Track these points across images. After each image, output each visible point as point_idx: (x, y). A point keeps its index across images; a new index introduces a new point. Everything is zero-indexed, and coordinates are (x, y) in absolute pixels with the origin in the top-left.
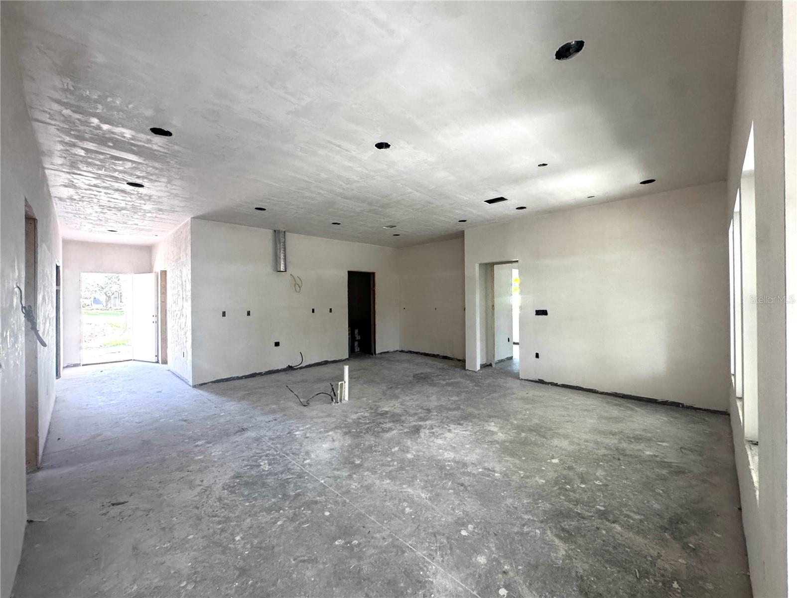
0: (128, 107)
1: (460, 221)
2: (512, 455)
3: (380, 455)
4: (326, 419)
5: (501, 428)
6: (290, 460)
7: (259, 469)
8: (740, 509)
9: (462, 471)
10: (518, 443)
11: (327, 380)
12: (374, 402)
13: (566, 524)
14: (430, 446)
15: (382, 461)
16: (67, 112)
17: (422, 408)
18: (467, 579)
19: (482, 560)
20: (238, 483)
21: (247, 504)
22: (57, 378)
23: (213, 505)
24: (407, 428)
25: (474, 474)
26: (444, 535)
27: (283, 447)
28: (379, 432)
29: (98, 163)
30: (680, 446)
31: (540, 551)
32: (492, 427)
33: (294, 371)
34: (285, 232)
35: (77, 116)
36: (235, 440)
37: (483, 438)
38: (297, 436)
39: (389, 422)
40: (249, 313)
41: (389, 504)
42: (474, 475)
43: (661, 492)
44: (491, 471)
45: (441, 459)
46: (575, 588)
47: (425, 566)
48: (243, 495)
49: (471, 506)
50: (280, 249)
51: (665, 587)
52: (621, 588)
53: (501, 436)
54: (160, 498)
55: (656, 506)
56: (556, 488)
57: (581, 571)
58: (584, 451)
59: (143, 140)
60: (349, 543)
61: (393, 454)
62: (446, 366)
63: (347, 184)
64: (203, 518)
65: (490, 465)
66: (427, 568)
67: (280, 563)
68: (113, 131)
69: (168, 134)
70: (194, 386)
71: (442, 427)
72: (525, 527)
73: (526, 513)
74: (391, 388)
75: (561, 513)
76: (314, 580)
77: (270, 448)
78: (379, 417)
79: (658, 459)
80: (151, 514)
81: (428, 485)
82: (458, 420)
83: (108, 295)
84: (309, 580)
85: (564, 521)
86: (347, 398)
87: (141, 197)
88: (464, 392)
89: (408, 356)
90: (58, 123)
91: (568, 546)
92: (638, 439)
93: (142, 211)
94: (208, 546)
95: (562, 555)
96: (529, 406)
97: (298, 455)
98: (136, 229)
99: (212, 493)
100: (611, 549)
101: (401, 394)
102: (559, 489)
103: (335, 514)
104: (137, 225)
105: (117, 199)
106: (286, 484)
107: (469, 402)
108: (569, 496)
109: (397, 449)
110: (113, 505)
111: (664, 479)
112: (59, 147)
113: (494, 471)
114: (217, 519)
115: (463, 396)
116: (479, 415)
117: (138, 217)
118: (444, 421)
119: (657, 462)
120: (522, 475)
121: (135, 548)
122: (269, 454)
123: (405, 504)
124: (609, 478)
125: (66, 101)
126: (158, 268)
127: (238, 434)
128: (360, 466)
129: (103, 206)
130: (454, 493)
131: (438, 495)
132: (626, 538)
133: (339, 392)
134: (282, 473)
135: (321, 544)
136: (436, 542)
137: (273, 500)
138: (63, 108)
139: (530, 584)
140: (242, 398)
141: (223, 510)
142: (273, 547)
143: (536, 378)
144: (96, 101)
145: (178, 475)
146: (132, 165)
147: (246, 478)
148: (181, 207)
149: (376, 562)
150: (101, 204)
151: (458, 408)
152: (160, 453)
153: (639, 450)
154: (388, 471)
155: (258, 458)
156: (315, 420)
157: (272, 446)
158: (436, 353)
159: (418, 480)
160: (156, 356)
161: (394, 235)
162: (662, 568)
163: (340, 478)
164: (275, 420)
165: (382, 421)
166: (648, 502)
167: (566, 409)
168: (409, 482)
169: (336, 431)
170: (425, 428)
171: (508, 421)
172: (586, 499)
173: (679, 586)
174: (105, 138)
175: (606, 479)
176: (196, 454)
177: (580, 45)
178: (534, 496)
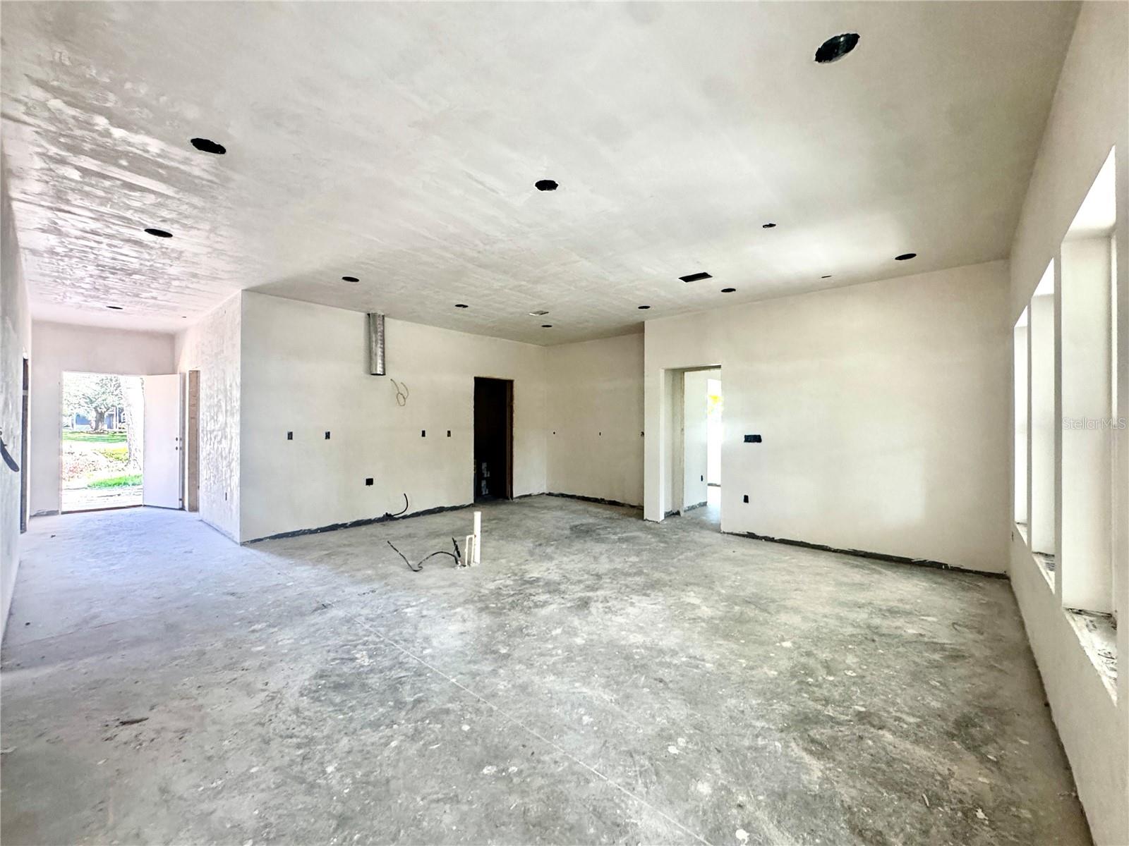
0: (157, 99)
1: (640, 308)
2: (727, 636)
3: (536, 640)
4: (448, 590)
5: (705, 599)
6: (403, 650)
7: (354, 664)
8: (1047, 705)
9: (657, 660)
10: (731, 619)
11: (445, 534)
12: (518, 565)
13: (815, 733)
14: (608, 626)
15: (540, 648)
16: (56, 104)
17: (588, 573)
18: (686, 818)
19: (704, 788)
20: (324, 686)
21: (341, 717)
22: (22, 533)
23: (286, 720)
24: (570, 601)
25: (675, 665)
26: (644, 754)
27: (389, 631)
28: (530, 608)
29: (100, 193)
30: (951, 621)
31: (785, 772)
32: (692, 597)
33: (395, 522)
34: (383, 316)
35: (72, 112)
36: (313, 622)
37: (681, 614)
38: (409, 615)
39: (543, 592)
40: (328, 436)
41: (558, 711)
42: (677, 667)
43: (938, 684)
44: (698, 659)
45: (625, 645)
46: (843, 825)
47: (623, 801)
48: (332, 703)
49: (678, 710)
50: (376, 341)
51: (966, 817)
52: (907, 821)
53: (706, 611)
54: (200, 710)
55: (936, 704)
56: (794, 682)
57: (848, 800)
58: (824, 630)
59: (177, 158)
60: (503, 770)
61: (555, 638)
62: (615, 515)
63: (485, 244)
64: (273, 739)
65: (697, 652)
66: (626, 804)
67: (401, 804)
68: (131, 140)
69: (219, 150)
70: (243, 544)
71: (622, 600)
72: (760, 739)
73: (758, 719)
74: (540, 545)
75: (806, 717)
76: (457, 830)
77: (369, 633)
78: (528, 586)
79: (926, 639)
80: (187, 737)
81: (612, 682)
82: (643, 589)
83: (99, 410)
84: (448, 830)
85: (812, 729)
86: (477, 559)
87: (165, 253)
88: (645, 550)
89: (560, 501)
90: (38, 122)
91: (824, 765)
92: (893, 612)
93: (166, 277)
94: (284, 783)
95: (818, 778)
96: (739, 569)
97: (413, 641)
98: (153, 306)
99: (284, 702)
100: (884, 766)
101: (555, 553)
102: (799, 683)
103: (478, 728)
104: (155, 298)
105: (127, 255)
106: (398, 685)
107: (655, 565)
108: (814, 692)
109: (559, 631)
110: (123, 723)
111: (938, 667)
112: (39, 163)
113: (703, 660)
114: (295, 740)
115: (645, 556)
116: (670, 581)
117: (158, 286)
118: (622, 591)
119: (926, 643)
120: (744, 665)
121: (163, 791)
122: (367, 641)
123: (582, 711)
124: (865, 667)
125: (55, 83)
126: (186, 366)
127: (316, 613)
128: (506, 656)
129: (103, 266)
130: (652, 693)
131: (628, 697)
132: (902, 750)
133: (466, 550)
134: (390, 669)
135: (461, 775)
136: (634, 765)
137: (381, 710)
138: (49, 96)
139: (779, 822)
140: (319, 561)
141: (303, 727)
142: (388, 781)
143: (744, 531)
144: (107, 88)
145: (228, 675)
146: (157, 199)
147: (334, 678)
148: (226, 272)
149: (548, 798)
150: (100, 263)
151: (640, 573)
152: (196, 643)
153: (896, 628)
154: (551, 663)
155: (352, 647)
156: (433, 591)
157: (371, 629)
158: (599, 497)
159: (596, 676)
160: (180, 500)
161: (544, 326)
162: (957, 791)
163: (479, 674)
164: (373, 591)
165: (532, 591)
166: (923, 699)
167: (790, 573)
168: (583, 678)
169: (467, 606)
170: (597, 601)
171: (712, 589)
172: (837, 697)
173: (986, 815)
174: (117, 151)
175: (860, 668)
176: (253, 644)
177: (852, 40)
178: (765, 694)
